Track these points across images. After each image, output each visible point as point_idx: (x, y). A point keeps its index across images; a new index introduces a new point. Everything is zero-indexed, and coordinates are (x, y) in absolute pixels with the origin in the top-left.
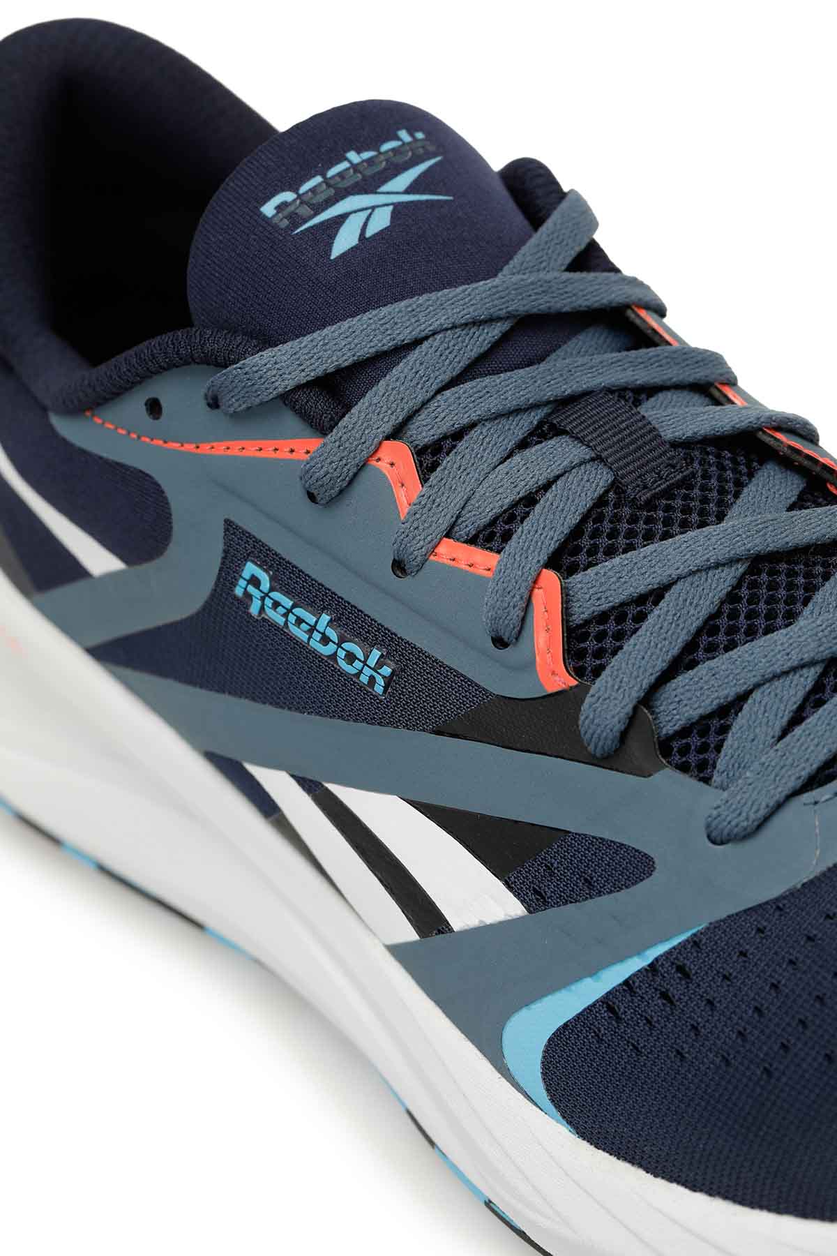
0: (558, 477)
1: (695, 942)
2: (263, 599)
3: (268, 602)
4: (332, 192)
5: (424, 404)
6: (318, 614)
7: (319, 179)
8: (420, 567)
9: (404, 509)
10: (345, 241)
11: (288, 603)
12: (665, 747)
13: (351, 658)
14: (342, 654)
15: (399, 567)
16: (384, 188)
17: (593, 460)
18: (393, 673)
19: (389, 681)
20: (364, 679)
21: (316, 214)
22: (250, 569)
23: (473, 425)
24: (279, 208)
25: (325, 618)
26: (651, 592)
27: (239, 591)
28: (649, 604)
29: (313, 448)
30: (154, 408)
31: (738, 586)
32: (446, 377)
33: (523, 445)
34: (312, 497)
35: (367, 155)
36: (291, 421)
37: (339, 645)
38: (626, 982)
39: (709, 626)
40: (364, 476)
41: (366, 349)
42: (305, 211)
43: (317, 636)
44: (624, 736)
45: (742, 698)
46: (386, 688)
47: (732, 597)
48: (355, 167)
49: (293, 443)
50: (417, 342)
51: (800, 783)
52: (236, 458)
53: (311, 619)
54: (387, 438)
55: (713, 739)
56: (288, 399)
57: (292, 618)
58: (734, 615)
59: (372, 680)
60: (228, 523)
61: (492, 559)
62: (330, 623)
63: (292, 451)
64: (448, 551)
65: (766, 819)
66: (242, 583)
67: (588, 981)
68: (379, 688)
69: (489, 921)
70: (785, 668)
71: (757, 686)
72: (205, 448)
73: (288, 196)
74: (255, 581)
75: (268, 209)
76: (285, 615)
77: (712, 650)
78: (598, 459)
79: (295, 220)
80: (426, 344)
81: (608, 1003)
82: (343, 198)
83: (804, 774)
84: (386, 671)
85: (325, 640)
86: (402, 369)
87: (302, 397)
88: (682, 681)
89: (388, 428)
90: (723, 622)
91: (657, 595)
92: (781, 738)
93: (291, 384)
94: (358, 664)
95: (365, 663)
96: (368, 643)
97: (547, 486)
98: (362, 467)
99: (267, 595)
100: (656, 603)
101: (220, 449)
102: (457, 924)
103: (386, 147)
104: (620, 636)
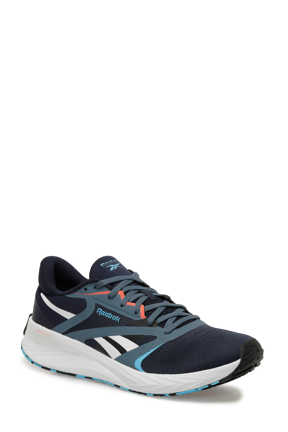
0: (141, 296)
1: (163, 345)
2: (101, 312)
3: (102, 313)
4: (109, 264)
5: (124, 287)
6: (109, 313)
7: (107, 262)
8: (125, 305)
9: (122, 299)
10: (112, 269)
11: (105, 312)
12: (158, 324)
13: (114, 318)
14: (113, 317)
15: (122, 306)
16: (115, 265)
17: (145, 295)
18: (120, 319)
19: (120, 320)
20: (116, 320)
21: (108, 266)
22: (99, 309)
23: (130, 290)
24: (103, 265)
25: (110, 313)
26: (155, 308)
27: (97, 312)
28: (154, 310)
29: (109, 292)
30: (86, 289)
31: (165, 309)
32: (127, 284)
33: (136, 293)
34: (109, 298)
35: (113, 261)
36: (106, 289)
37: (112, 316)
38: (154, 351)
39: (162, 313)
40: (117, 295)
41: (117, 280)
42: (106, 265)
43: (109, 316)
44: (153, 322)
45: (167, 320)
46: (119, 321)
47: (164, 310)
48: (112, 262)
49: (106, 292)
50: (123, 280)
51: (176, 328)
52: (98, 294)
53: (108, 314)
54: (120, 290)
55: (164, 324)
56: (106, 286)
57: (105, 314)
58: (165, 312)
59: (117, 320)
60: (96, 303)
61: (134, 304)
62: (111, 314)
63: (106, 293)
64: (128, 304)
65: (172, 331)
66: (98, 311)
67: (148, 352)
68: (118, 321)
69: (133, 349)
70: (173, 316)
71: (169, 318)
72: (93, 294)
73: (104, 264)
74: (100, 310)
75: (102, 265)
76: (104, 314)
77: (163, 315)
78: (146, 295)
79: (105, 266)
80: (124, 281)
81: (151, 354)
82: (111, 265)
83: (176, 326)
84: (119, 319)
85: (110, 316)
86: (121, 283)
87: (108, 286)
88: (159, 318)
89: (120, 289)
90: (164, 312)
91: (155, 309)
92: (173, 323)
93: (107, 283)
94: (115, 318)
95: (116, 318)
96: (117, 316)
97: (140, 297)
98: (117, 294)
99: (102, 312)
100: (155, 310)
101: (95, 294)
102: (128, 351)
103: (114, 261)
104: (151, 313)
